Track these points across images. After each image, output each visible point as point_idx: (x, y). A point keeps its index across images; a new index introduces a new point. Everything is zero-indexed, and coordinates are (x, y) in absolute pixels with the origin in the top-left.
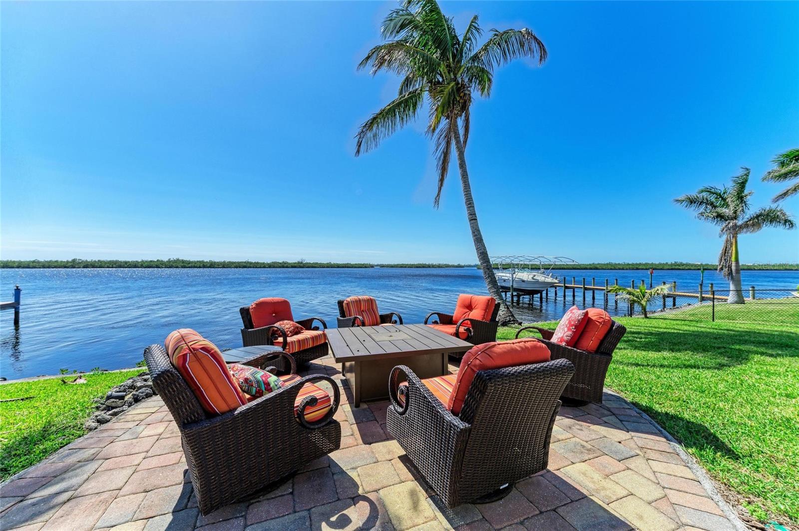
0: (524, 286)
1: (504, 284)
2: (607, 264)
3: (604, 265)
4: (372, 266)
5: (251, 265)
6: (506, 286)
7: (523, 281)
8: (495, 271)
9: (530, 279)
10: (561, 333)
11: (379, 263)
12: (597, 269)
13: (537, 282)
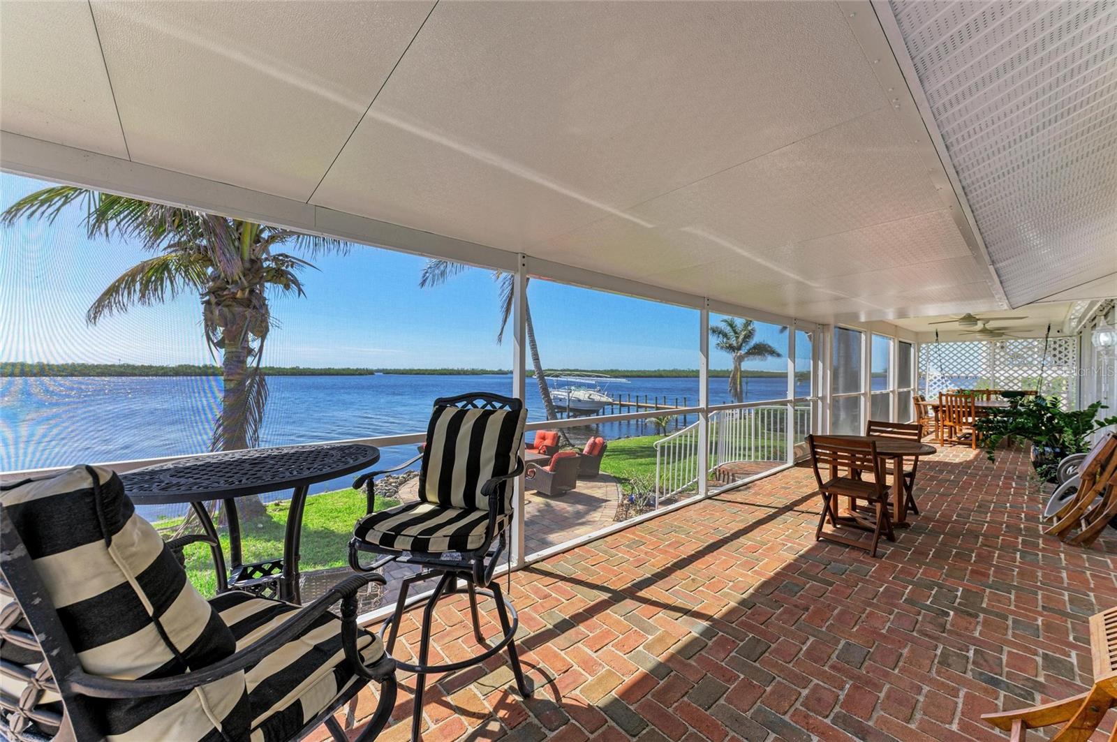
0: (580, 406)
1: (560, 404)
2: (672, 371)
3: (670, 371)
4: (370, 372)
5: (136, 372)
6: (562, 405)
7: (580, 401)
8: (550, 389)
9: (586, 398)
10: (586, 449)
11: (381, 368)
12: (661, 376)
13: (593, 401)
